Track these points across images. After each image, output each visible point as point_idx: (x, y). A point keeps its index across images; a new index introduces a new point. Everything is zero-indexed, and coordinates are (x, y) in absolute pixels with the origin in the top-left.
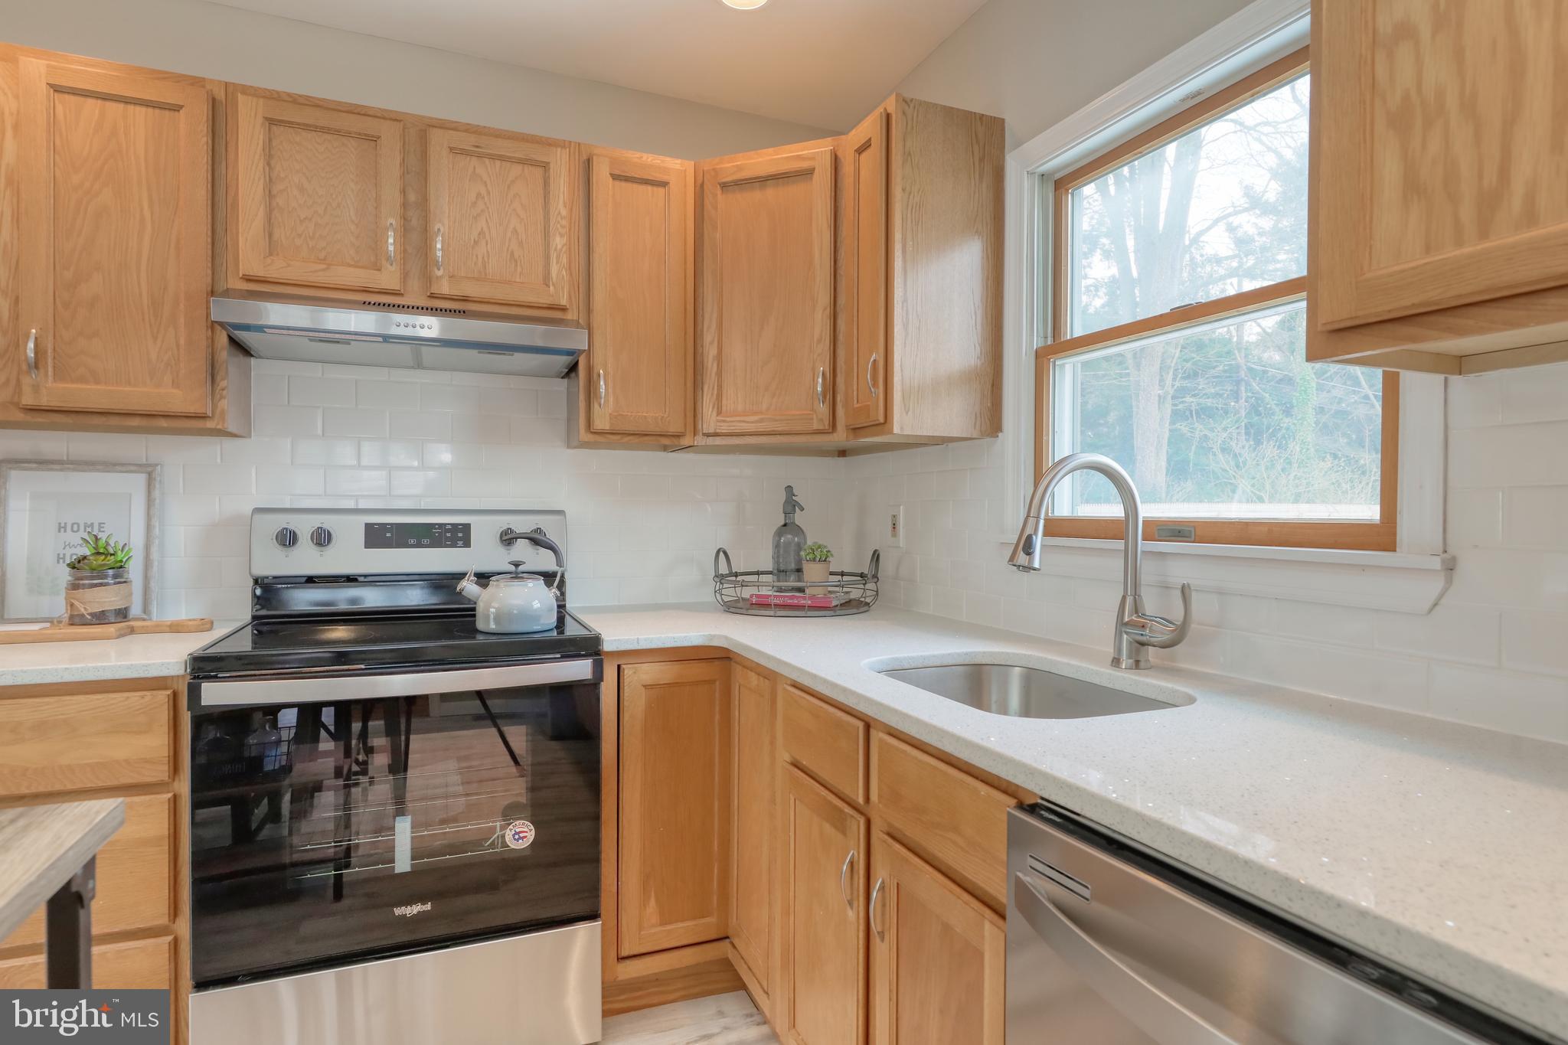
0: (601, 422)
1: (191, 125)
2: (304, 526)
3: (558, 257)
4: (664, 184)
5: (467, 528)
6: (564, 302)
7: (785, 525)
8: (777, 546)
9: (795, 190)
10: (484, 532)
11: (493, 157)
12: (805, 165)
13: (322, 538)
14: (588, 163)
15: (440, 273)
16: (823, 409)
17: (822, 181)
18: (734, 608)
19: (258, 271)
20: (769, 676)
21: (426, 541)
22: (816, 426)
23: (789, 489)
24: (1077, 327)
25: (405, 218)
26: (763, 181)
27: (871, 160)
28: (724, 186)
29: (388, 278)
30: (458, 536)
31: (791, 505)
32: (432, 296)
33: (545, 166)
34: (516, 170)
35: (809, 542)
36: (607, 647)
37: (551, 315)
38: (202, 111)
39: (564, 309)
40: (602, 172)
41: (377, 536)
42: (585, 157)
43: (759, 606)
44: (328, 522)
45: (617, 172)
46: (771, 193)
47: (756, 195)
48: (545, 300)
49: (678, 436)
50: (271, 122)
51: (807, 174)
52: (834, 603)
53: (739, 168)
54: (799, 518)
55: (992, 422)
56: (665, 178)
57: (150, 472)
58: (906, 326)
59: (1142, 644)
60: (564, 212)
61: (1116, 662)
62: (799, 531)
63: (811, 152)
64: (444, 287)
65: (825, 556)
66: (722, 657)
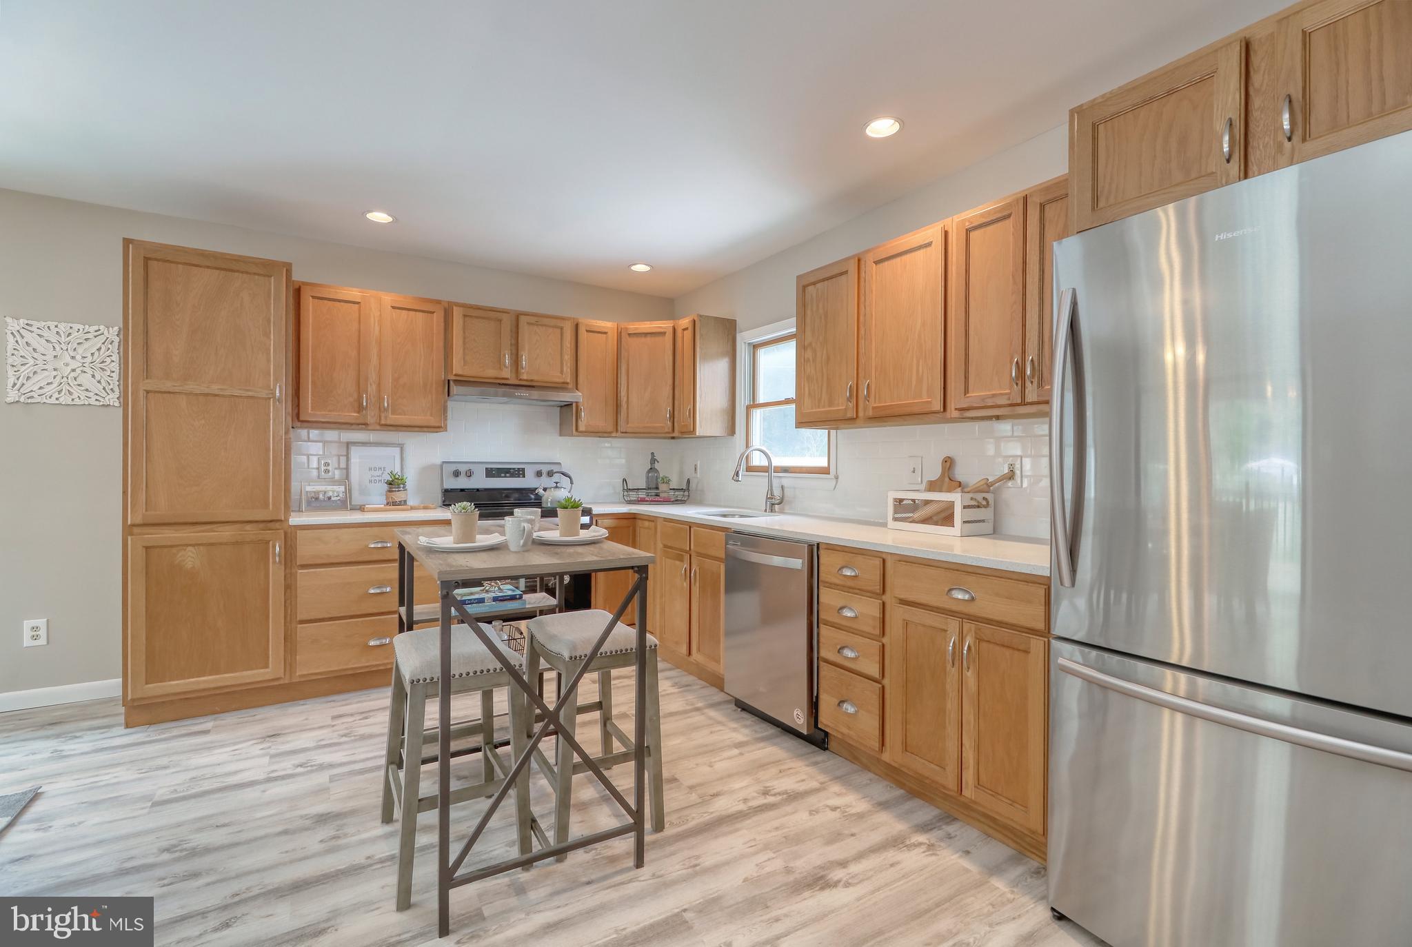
0: (582, 428)
1: (438, 318)
2: (463, 469)
3: (566, 364)
4: (606, 333)
5: (523, 470)
6: (568, 381)
7: (651, 469)
8: (648, 478)
9: (658, 339)
10: (530, 472)
11: (542, 325)
12: (662, 330)
13: (469, 474)
14: (577, 326)
15: (523, 371)
16: (669, 423)
17: (669, 336)
18: (630, 502)
19: (460, 373)
20: (652, 519)
21: (508, 475)
22: (666, 430)
23: (653, 454)
24: (761, 399)
25: (511, 350)
26: (646, 334)
27: (688, 334)
28: (629, 334)
29: (507, 373)
30: (520, 473)
31: (653, 461)
32: (520, 380)
33: (562, 328)
34: (551, 330)
35: (661, 476)
36: (594, 513)
37: (562, 387)
38: (442, 314)
39: (568, 383)
40: (582, 330)
41: (490, 473)
42: (575, 323)
43: (641, 501)
44: (472, 467)
45: (588, 329)
46: (649, 339)
47: (643, 339)
48: (562, 381)
49: (610, 433)
50: (465, 316)
51: (664, 333)
52: (672, 500)
53: (636, 329)
54: (657, 466)
55: (732, 431)
56: (606, 331)
57: (402, 447)
58: (701, 397)
59: (773, 504)
60: (569, 346)
61: (766, 511)
62: (657, 471)
63: (665, 325)
64: (525, 377)
65: (668, 482)
66: (633, 517)
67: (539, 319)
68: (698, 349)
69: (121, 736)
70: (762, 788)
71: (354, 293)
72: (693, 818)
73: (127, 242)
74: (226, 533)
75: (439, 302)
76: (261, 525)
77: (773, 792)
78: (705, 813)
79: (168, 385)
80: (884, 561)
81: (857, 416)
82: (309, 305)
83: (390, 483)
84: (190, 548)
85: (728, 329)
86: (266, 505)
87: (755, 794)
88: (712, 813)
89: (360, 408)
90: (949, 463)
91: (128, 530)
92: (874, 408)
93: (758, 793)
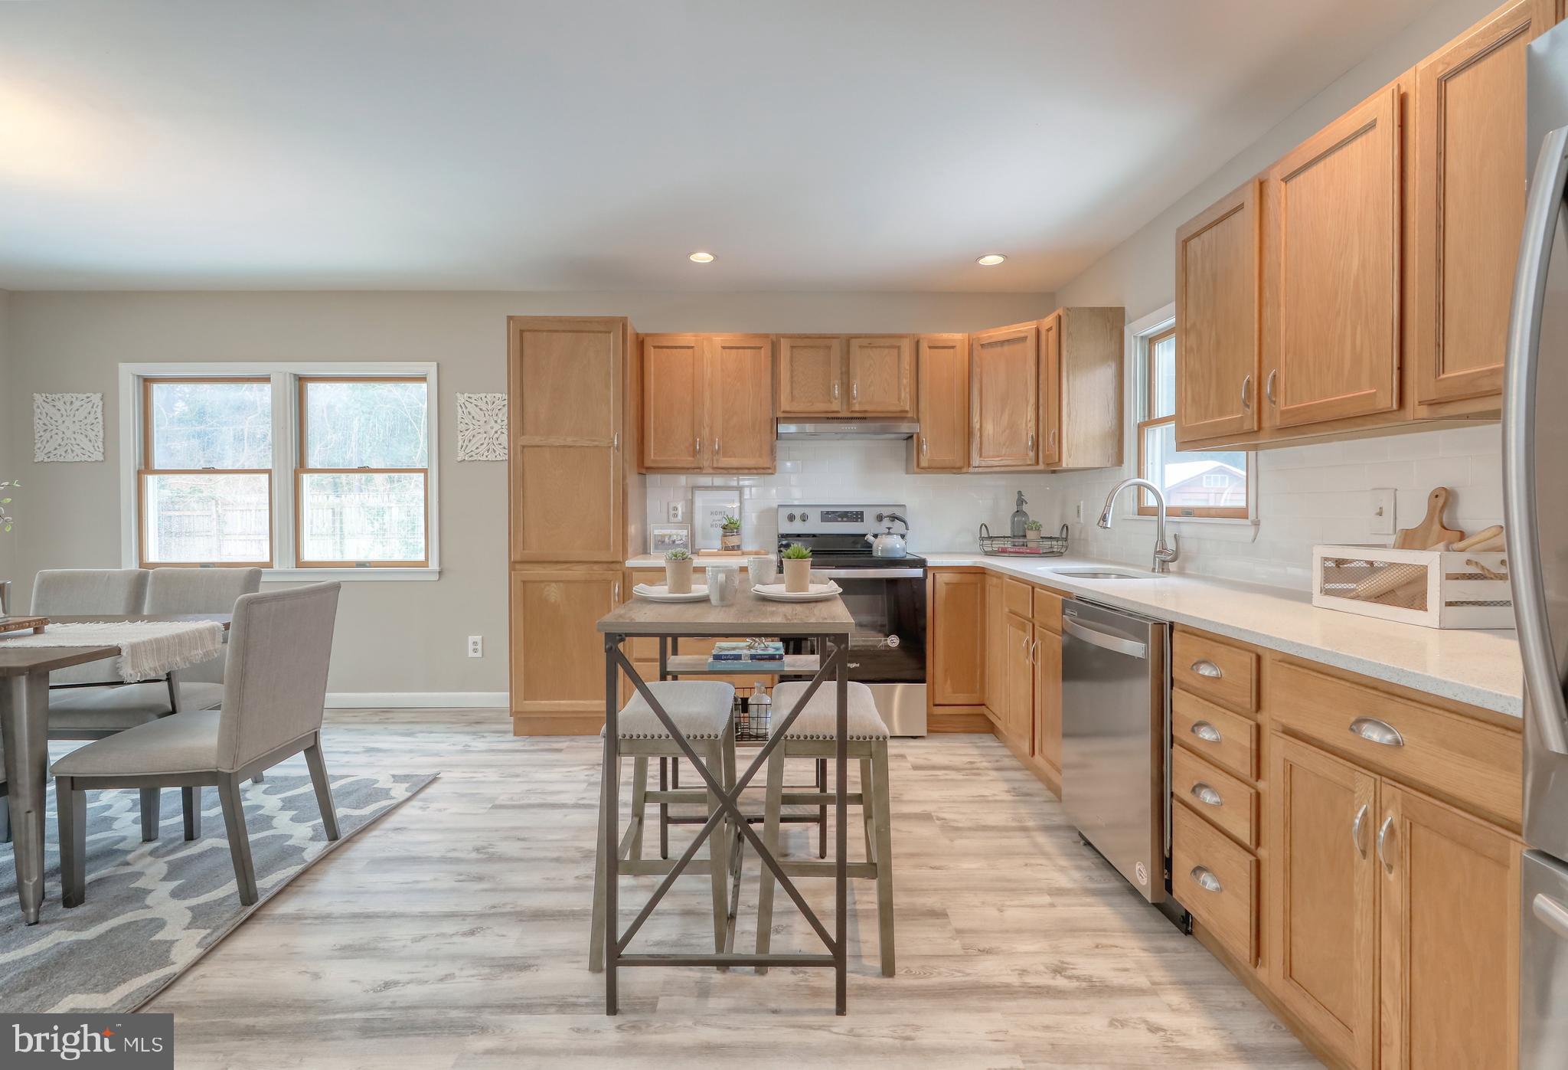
0: (924, 464)
1: (765, 353)
2: (797, 512)
3: (905, 389)
4: (953, 347)
5: (862, 513)
6: (908, 408)
7: (1018, 511)
8: (1013, 523)
9: (1019, 347)
10: (870, 516)
11: (876, 347)
12: (1023, 335)
13: (804, 518)
14: (918, 342)
15: (855, 401)
16: (1032, 454)
17: (1031, 342)
18: (987, 554)
19: (788, 409)
20: (999, 575)
21: (845, 519)
22: (1029, 463)
23: (1020, 493)
24: (1160, 412)
25: (841, 379)
26: (1002, 343)
27: (1053, 334)
28: (982, 346)
29: (836, 406)
30: (858, 517)
31: (1021, 501)
32: (852, 412)
33: (899, 348)
34: (886, 351)
35: (1031, 520)
36: (929, 564)
37: (900, 417)
38: (769, 347)
39: (907, 412)
40: (924, 347)
41: (826, 517)
42: (916, 340)
43: (1003, 552)
44: (806, 511)
45: (931, 345)
46: (1006, 348)
47: (998, 349)
48: (899, 409)
49: (960, 468)
50: (793, 347)
51: (1024, 339)
52: (1041, 552)
53: (990, 337)
54: (1025, 508)
55: (1119, 460)
56: (954, 344)
57: (740, 489)
58: (1069, 416)
59: (1164, 561)
60: (908, 368)
61: (1153, 570)
62: (1025, 514)
63: (1027, 327)
64: (857, 408)
65: (1038, 529)
66: (980, 572)
67: (871, 341)
68: (1064, 353)
69: (510, 742)
70: (1056, 963)
71: (687, 338)
72: (940, 974)
73: (510, 318)
74: (578, 572)
75: (766, 336)
76: (605, 566)
77: (1069, 973)
78: (959, 971)
79: (537, 440)
80: (1259, 659)
81: (1260, 428)
82: (651, 354)
83: (724, 528)
84: (553, 584)
85: (1113, 320)
86: (608, 547)
87: (1042, 968)
88: (968, 975)
89: (695, 453)
90: (1444, 500)
91: (513, 565)
92: (1283, 413)
93: (1047, 968)
